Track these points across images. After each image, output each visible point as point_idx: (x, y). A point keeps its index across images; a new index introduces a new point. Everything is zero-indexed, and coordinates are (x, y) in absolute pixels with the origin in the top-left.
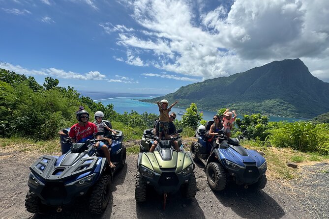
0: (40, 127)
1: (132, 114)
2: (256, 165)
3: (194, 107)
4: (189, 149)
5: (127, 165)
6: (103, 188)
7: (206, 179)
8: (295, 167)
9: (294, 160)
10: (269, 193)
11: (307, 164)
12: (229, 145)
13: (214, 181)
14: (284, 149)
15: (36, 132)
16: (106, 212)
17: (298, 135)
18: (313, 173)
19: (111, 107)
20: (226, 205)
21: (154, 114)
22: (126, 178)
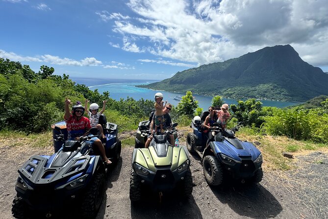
0: (32, 119)
1: (128, 100)
2: (252, 159)
3: (189, 94)
4: (186, 139)
5: (121, 159)
6: (95, 189)
7: (203, 173)
8: (290, 157)
9: (289, 149)
10: (266, 186)
11: (302, 154)
12: (224, 138)
13: (211, 175)
14: (279, 138)
15: (28, 124)
16: (98, 214)
17: (292, 123)
18: (308, 163)
19: (106, 94)
20: (223, 201)
21: (151, 100)
22: (121, 174)
